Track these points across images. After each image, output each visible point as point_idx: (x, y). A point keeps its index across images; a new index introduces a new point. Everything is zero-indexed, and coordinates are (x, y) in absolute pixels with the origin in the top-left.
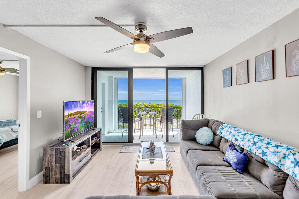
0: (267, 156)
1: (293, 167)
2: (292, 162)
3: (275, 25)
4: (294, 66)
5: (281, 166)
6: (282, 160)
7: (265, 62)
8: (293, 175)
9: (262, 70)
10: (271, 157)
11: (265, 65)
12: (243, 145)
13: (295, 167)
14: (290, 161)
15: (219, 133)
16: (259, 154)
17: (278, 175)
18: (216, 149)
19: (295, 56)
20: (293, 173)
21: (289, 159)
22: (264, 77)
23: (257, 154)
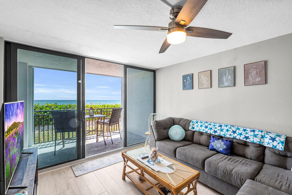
0: (249, 139)
1: (272, 142)
2: (269, 139)
3: (236, 50)
4: (250, 79)
5: (263, 143)
6: (261, 139)
7: (227, 74)
8: (273, 147)
9: (225, 80)
10: (253, 139)
11: (227, 76)
12: (224, 135)
13: (273, 142)
14: (268, 139)
15: (191, 128)
16: (243, 138)
17: (259, 149)
18: (191, 143)
19: (251, 73)
20: (273, 145)
21: (267, 138)
22: (226, 84)
23: (241, 139)
